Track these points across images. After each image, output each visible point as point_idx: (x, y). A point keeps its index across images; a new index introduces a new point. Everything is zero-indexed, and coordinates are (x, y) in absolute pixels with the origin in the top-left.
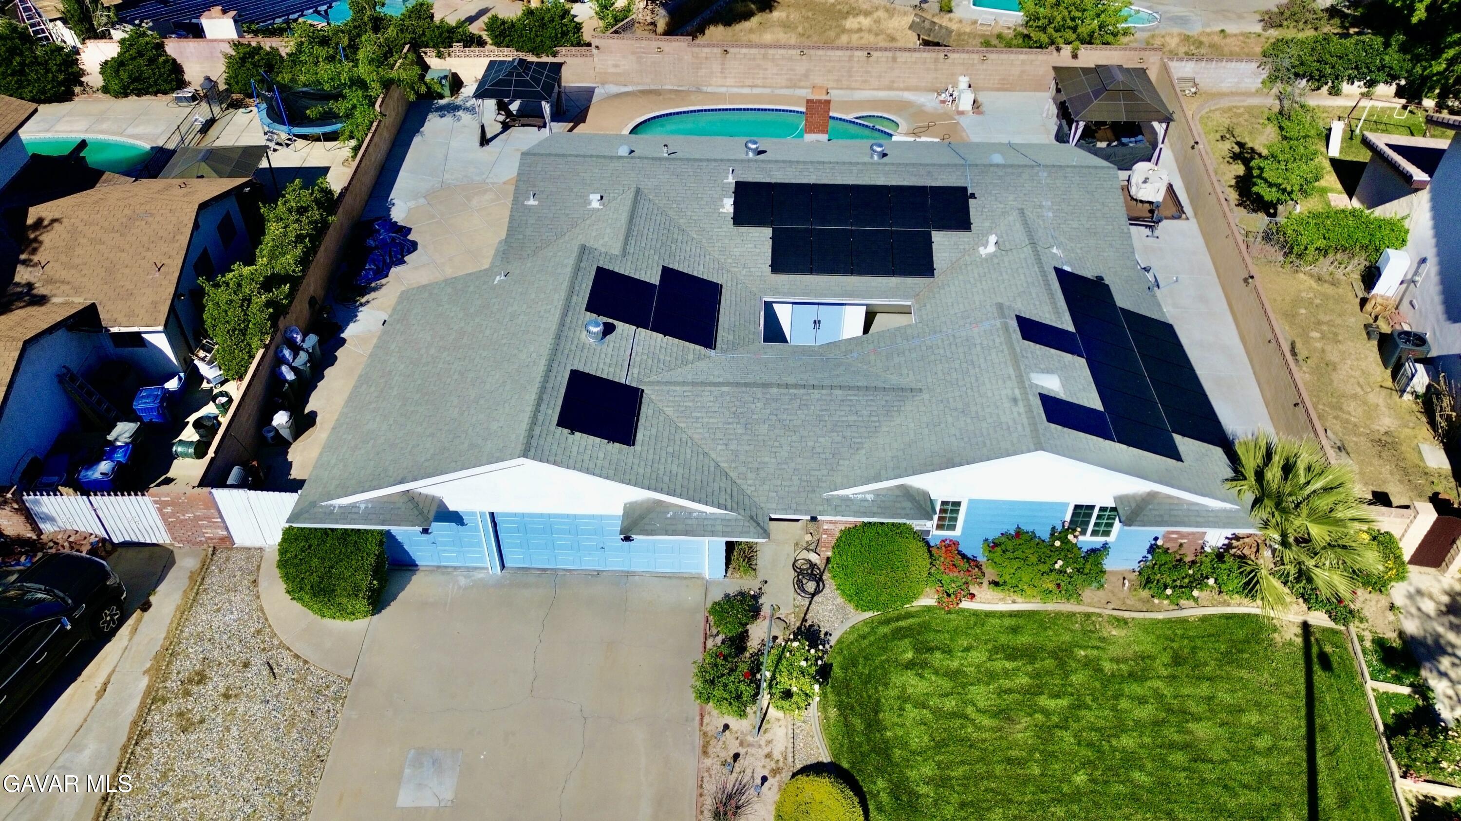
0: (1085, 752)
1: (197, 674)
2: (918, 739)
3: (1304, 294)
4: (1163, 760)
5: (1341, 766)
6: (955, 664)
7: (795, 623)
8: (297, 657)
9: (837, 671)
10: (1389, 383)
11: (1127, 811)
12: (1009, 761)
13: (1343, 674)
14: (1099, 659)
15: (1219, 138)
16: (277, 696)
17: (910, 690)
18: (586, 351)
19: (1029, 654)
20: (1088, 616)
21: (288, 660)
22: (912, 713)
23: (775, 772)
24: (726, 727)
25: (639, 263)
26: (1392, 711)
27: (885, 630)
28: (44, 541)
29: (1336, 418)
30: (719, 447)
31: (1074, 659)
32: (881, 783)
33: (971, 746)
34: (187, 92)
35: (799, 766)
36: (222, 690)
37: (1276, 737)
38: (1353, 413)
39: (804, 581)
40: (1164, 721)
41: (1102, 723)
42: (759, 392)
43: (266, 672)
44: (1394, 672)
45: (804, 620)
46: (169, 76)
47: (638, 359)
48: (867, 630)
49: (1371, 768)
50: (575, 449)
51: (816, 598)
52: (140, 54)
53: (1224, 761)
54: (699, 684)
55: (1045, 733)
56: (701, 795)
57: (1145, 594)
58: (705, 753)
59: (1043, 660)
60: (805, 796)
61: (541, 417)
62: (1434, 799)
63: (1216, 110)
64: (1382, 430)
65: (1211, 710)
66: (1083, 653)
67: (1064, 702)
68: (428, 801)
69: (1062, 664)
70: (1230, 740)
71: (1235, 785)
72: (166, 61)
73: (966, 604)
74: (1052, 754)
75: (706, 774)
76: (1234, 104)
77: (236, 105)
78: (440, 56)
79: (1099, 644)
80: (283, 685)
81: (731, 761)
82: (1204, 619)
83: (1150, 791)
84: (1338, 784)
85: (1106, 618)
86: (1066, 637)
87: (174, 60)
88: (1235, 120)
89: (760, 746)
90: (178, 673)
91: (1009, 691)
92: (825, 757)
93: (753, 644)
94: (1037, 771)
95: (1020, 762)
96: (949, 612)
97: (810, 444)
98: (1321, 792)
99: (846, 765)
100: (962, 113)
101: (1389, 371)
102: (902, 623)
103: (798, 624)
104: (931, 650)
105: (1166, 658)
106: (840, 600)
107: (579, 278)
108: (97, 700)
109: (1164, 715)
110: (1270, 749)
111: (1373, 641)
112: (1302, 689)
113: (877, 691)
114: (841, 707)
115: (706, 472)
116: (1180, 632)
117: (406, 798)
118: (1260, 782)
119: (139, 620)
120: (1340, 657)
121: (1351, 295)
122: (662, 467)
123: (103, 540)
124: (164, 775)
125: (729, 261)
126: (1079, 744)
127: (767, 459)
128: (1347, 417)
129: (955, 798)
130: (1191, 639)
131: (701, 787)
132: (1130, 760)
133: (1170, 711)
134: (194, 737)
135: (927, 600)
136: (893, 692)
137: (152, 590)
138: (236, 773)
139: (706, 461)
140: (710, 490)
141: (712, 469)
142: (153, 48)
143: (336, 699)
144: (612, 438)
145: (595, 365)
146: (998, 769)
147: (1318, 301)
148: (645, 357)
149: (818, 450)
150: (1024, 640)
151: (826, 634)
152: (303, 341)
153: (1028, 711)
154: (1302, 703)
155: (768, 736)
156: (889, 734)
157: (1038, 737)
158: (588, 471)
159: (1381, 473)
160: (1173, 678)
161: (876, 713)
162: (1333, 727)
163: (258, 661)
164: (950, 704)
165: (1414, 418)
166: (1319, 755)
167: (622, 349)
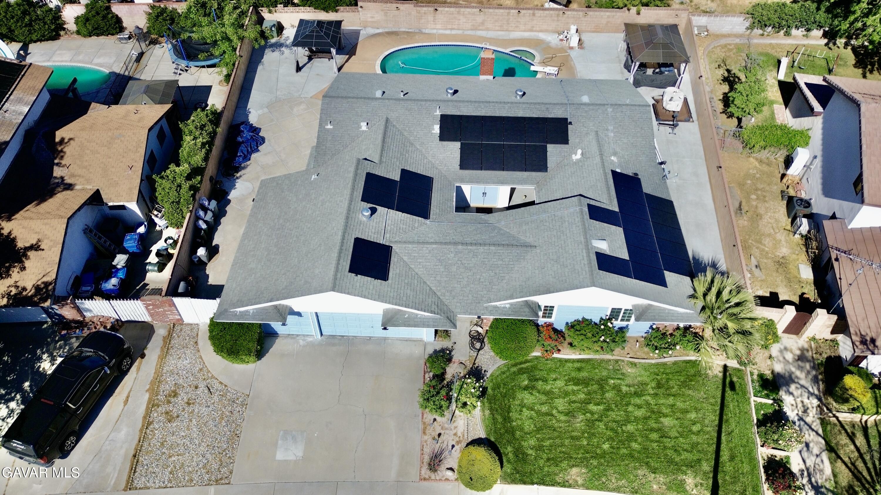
0: (609, 433)
1: (173, 392)
2: (528, 426)
3: (751, 171)
4: (647, 437)
5: (733, 440)
6: (548, 388)
7: (469, 365)
8: (221, 383)
9: (490, 391)
10: (789, 227)
11: (627, 462)
12: (572, 438)
13: (740, 393)
14: (620, 385)
15: (717, 66)
16: (213, 403)
17: (525, 401)
18: (362, 226)
19: (585, 382)
20: (617, 361)
21: (216, 385)
22: (526, 412)
23: (458, 442)
24: (435, 420)
25: (389, 168)
26: (762, 412)
27: (514, 369)
28: (87, 321)
29: (757, 248)
30: (431, 279)
31: (608, 385)
32: (509, 449)
33: (554, 430)
34: (126, 34)
35: (470, 440)
36: (186, 400)
37: (703, 426)
38: (767, 245)
39: (475, 343)
40: (649, 417)
41: (619, 418)
42: (452, 248)
43: (206, 391)
44: (766, 392)
45: (474, 364)
46: (114, 25)
47: (389, 228)
48: (506, 369)
49: (748, 441)
50: (358, 284)
51: (480, 352)
52: (98, 13)
53: (676, 438)
54: (422, 400)
55: (591, 423)
56: (422, 454)
57: (646, 349)
58: (424, 433)
59: (592, 385)
60: (472, 457)
61: (340, 268)
62: (776, 456)
63: (718, 46)
64: (781, 255)
65: (673, 412)
66: (613, 382)
67: (601, 407)
68: (290, 457)
69: (602, 388)
70: (680, 427)
71: (679, 449)
72: (112, 17)
73: (555, 355)
74: (593, 434)
75: (425, 444)
76: (728, 42)
77: (154, 42)
78: (270, 12)
79: (621, 377)
80: (216, 398)
81: (437, 437)
82: (675, 363)
83: (639, 452)
84: (731, 449)
85: (626, 362)
86: (605, 373)
87: (117, 16)
88: (728, 54)
89: (451, 429)
90: (163, 391)
91: (574, 402)
92: (483, 435)
93: (448, 377)
94: (585, 443)
95: (577, 438)
96: (547, 360)
97: (478, 277)
98: (722, 453)
99: (493, 439)
100: (572, 48)
101: (790, 220)
102: (523, 366)
103: (471, 366)
104: (537, 380)
105: (653, 384)
106: (492, 354)
107: (357, 180)
108: (124, 406)
109: (649, 414)
110: (699, 432)
111: (758, 375)
112: (719, 401)
113: (509, 402)
114: (491, 409)
115: (425, 293)
116: (662, 370)
117: (280, 456)
118: (692, 448)
119: (140, 363)
120: (740, 384)
121: (777, 171)
122: (402, 292)
123: (117, 320)
124: (162, 444)
125: (437, 162)
126: (607, 429)
127: (456, 285)
128: (764, 247)
129: (545, 456)
130: (667, 374)
131: (423, 450)
132: (631, 437)
133: (653, 412)
134: (175, 424)
135: (536, 353)
136: (517, 402)
137: (145, 347)
138: (197, 443)
139: (425, 286)
140: (427, 303)
141: (428, 291)
142: (104, 9)
143: (242, 405)
144: (376, 278)
145: (367, 234)
146: (567, 442)
147: (758, 176)
148: (392, 227)
149: (482, 280)
150: (584, 374)
151: (485, 371)
152: (209, 204)
153: (583, 412)
154: (718, 408)
155: (455, 424)
156: (514, 423)
157: (587, 426)
158: (365, 297)
159: (776, 281)
160: (656, 394)
161: (509, 413)
162: (732, 421)
163: (202, 386)
164: (545, 409)
165: (799, 248)
166: (723, 434)
167: (381, 223)
